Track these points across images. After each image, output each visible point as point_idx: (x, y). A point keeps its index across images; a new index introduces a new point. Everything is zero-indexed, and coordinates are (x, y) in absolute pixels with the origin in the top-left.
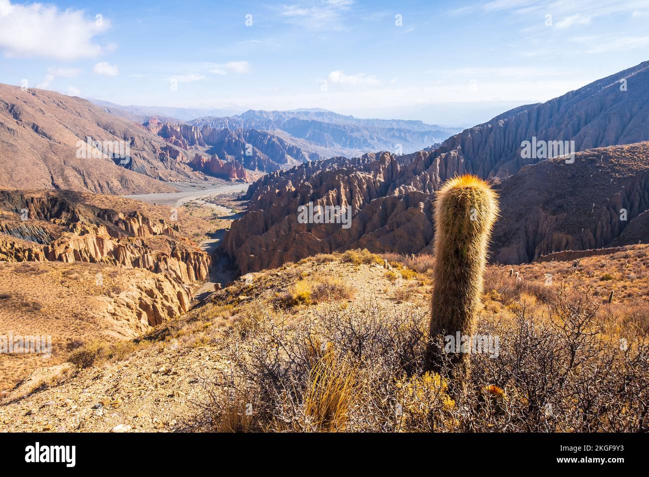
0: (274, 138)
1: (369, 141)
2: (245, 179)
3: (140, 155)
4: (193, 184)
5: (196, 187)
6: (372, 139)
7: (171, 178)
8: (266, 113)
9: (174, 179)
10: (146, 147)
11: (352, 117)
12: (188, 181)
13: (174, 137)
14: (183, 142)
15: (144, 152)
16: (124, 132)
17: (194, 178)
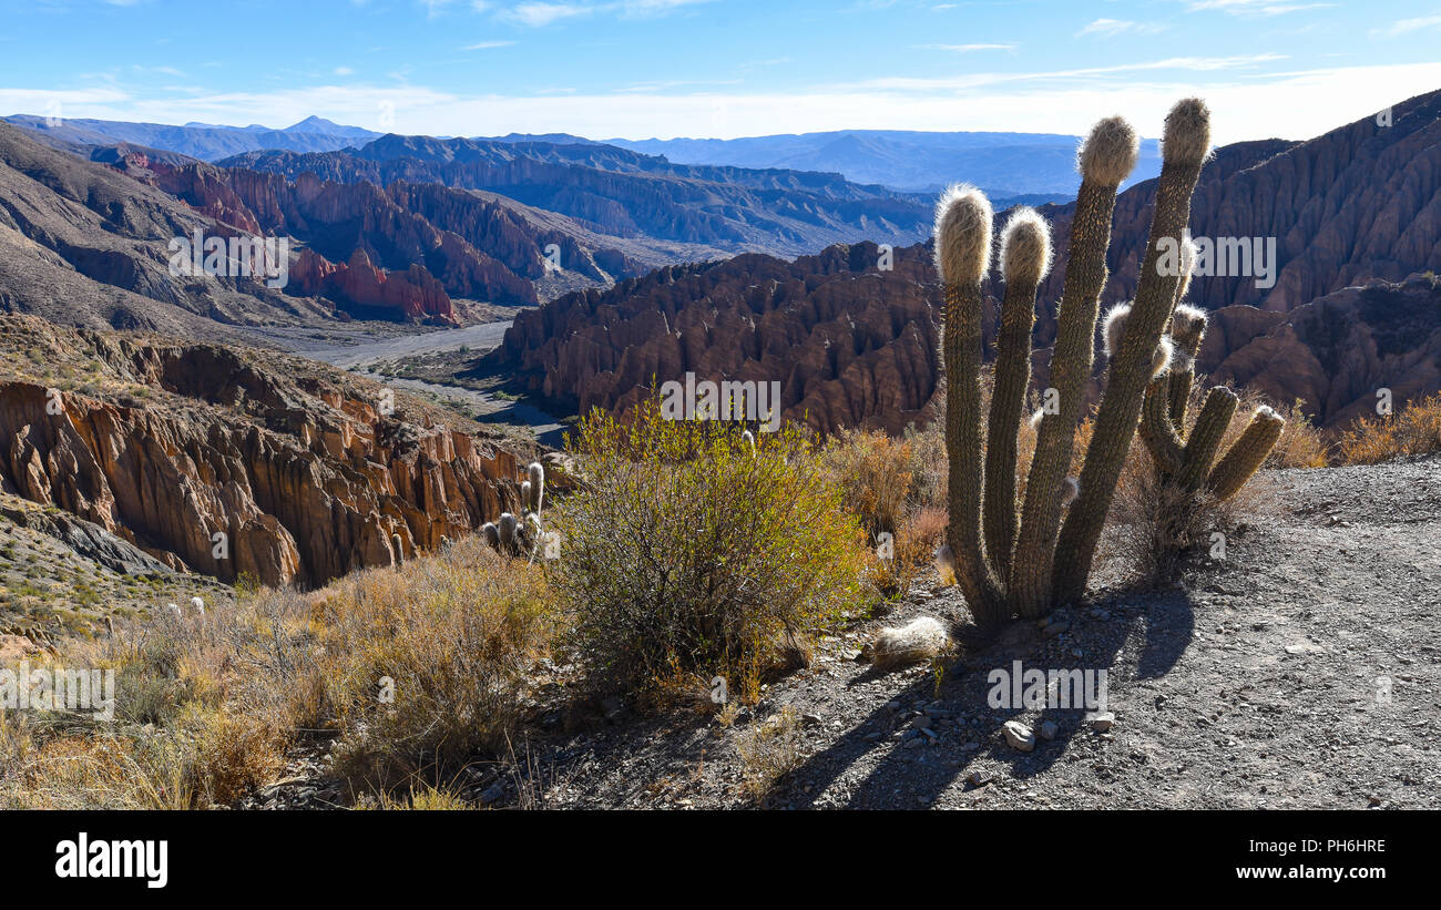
0: (499, 209)
1: (727, 221)
2: (449, 316)
3: (148, 250)
4: (313, 332)
5: (324, 338)
6: (735, 217)
7: (248, 315)
8: (433, 142)
9: (258, 319)
10: (158, 231)
11: (665, 159)
12: (297, 323)
13: (220, 203)
14: (249, 219)
15: (156, 243)
16: (89, 189)
17: (311, 314)
